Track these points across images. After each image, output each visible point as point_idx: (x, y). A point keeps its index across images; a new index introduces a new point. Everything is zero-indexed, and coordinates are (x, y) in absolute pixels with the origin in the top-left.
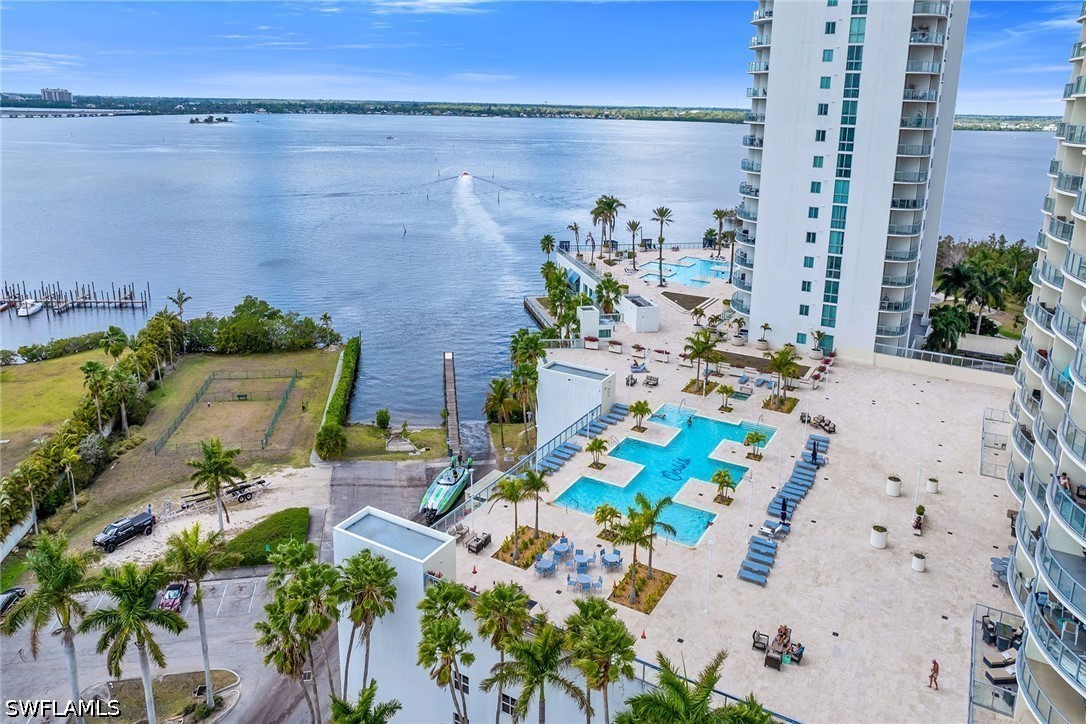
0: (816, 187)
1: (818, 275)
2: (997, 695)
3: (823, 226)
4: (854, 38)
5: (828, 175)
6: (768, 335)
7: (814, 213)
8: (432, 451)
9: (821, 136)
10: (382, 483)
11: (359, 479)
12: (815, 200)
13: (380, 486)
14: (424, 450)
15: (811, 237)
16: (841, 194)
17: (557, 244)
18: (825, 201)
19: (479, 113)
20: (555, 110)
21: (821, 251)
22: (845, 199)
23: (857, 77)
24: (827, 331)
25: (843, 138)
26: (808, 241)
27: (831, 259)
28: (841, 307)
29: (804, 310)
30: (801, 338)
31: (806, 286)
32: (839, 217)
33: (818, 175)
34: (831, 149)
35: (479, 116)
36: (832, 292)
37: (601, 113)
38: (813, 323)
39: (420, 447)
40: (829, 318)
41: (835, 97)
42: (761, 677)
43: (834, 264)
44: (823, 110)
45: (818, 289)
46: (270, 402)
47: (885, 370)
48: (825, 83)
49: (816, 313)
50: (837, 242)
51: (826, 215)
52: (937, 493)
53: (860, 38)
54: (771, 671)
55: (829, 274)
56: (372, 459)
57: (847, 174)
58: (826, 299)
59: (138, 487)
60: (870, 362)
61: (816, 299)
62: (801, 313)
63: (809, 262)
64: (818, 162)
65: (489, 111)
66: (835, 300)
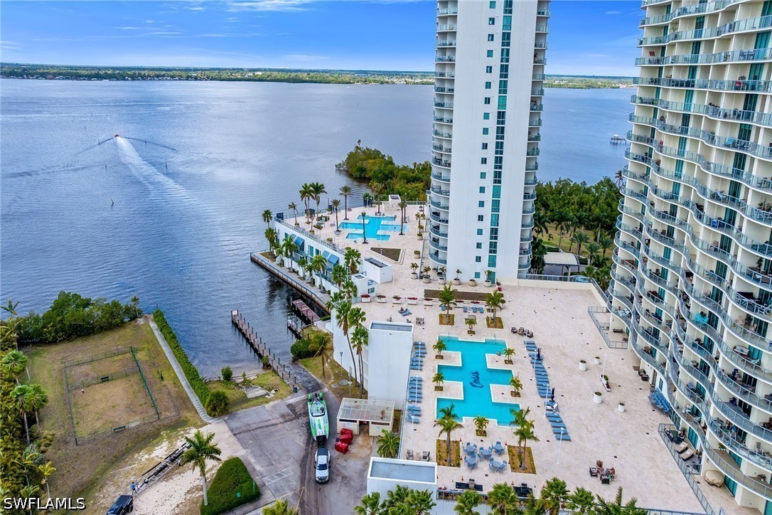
0: (482, 190)
1: (485, 239)
2: (688, 466)
3: (487, 211)
4: (500, 107)
5: (489, 183)
6: (460, 277)
7: (482, 204)
8: (281, 391)
9: (484, 161)
10: (266, 424)
11: (249, 425)
12: (482, 197)
13: (267, 426)
14: (273, 391)
15: (481, 218)
16: (497, 193)
17: (274, 216)
18: (488, 197)
19: (89, 77)
20: (152, 73)
21: (486, 225)
22: (498, 195)
23: (503, 128)
24: (492, 269)
25: (496, 162)
26: (479, 220)
27: (492, 229)
28: (499, 256)
29: (478, 259)
30: (477, 275)
31: (479, 246)
32: (496, 206)
33: (483, 183)
34: (490, 168)
35: (90, 80)
36: (493, 248)
37: (187, 75)
38: (483, 266)
39: (270, 390)
40: (492, 263)
41: (491, 139)
42: (604, 490)
43: (494, 233)
44: (485, 146)
45: (486, 247)
46: (130, 378)
47: (526, 288)
48: (486, 131)
49: (485, 260)
50: (495, 220)
51: (488, 205)
52: (600, 364)
53: (504, 107)
54: (606, 485)
55: (491, 238)
56: (246, 408)
57: (499, 182)
58: (491, 252)
59: (86, 477)
60: (516, 284)
61: (485, 253)
62: (477, 261)
63: (480, 232)
64: (483, 175)
65: (97, 75)
66: (495, 252)
